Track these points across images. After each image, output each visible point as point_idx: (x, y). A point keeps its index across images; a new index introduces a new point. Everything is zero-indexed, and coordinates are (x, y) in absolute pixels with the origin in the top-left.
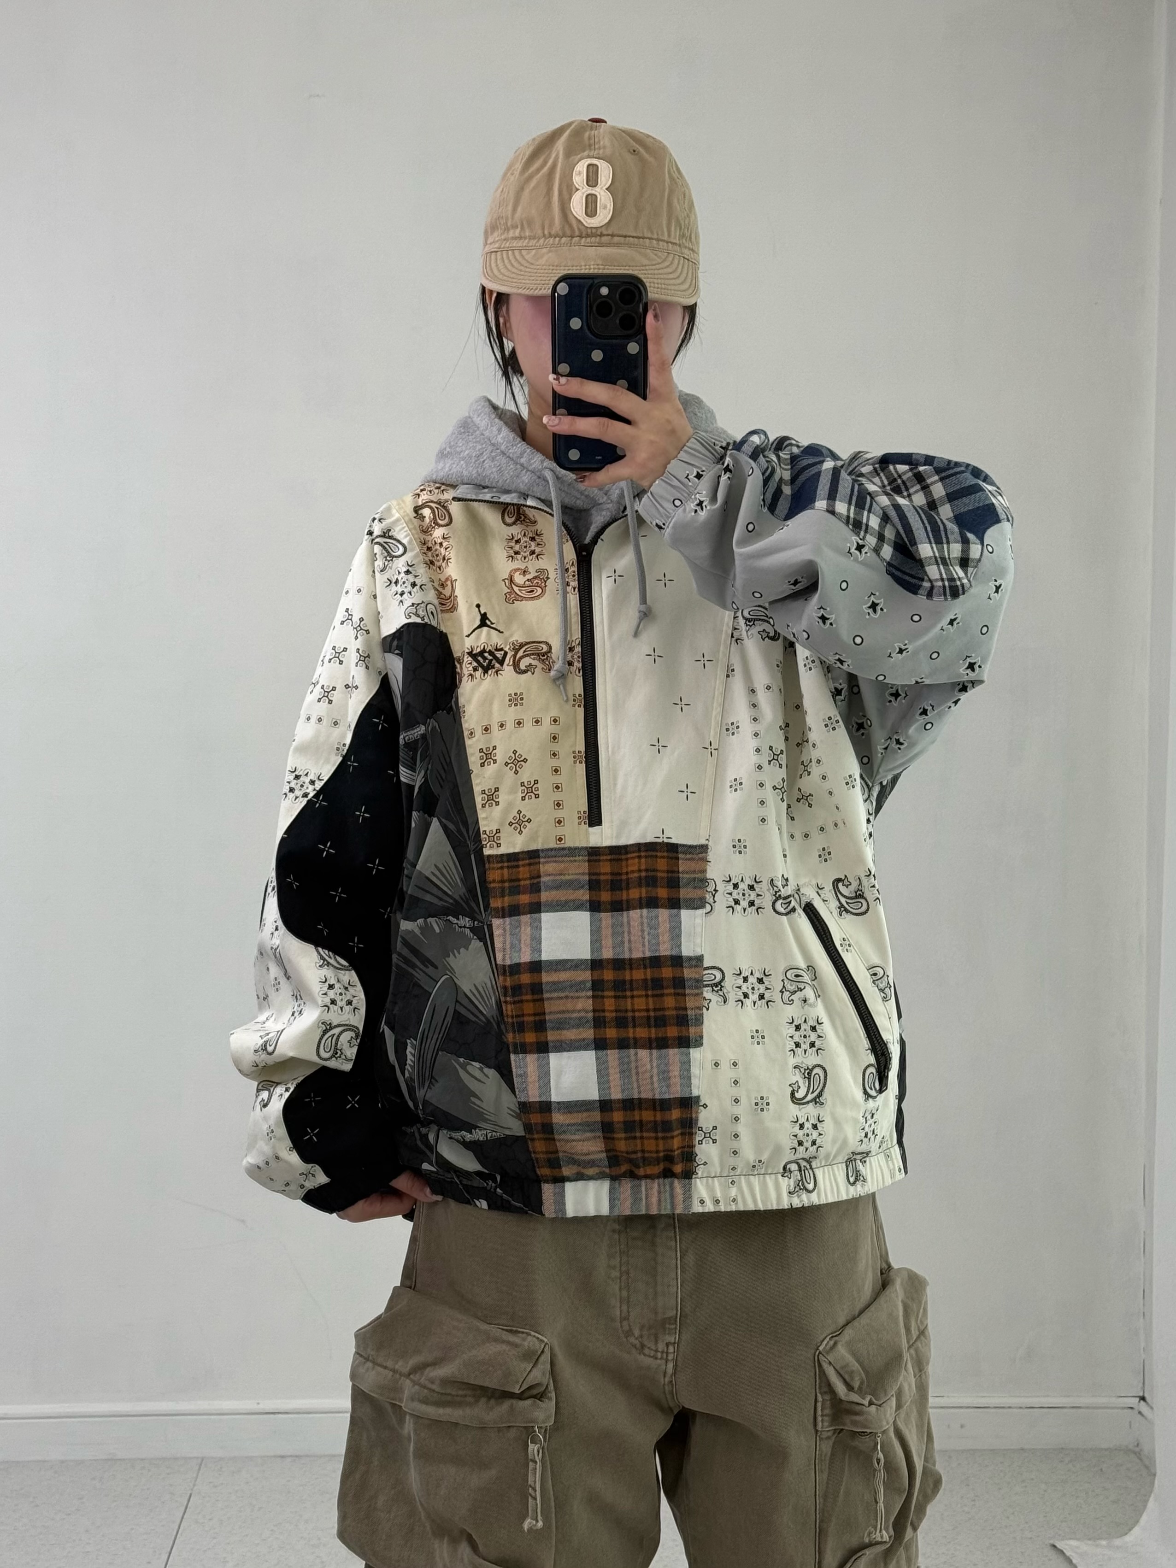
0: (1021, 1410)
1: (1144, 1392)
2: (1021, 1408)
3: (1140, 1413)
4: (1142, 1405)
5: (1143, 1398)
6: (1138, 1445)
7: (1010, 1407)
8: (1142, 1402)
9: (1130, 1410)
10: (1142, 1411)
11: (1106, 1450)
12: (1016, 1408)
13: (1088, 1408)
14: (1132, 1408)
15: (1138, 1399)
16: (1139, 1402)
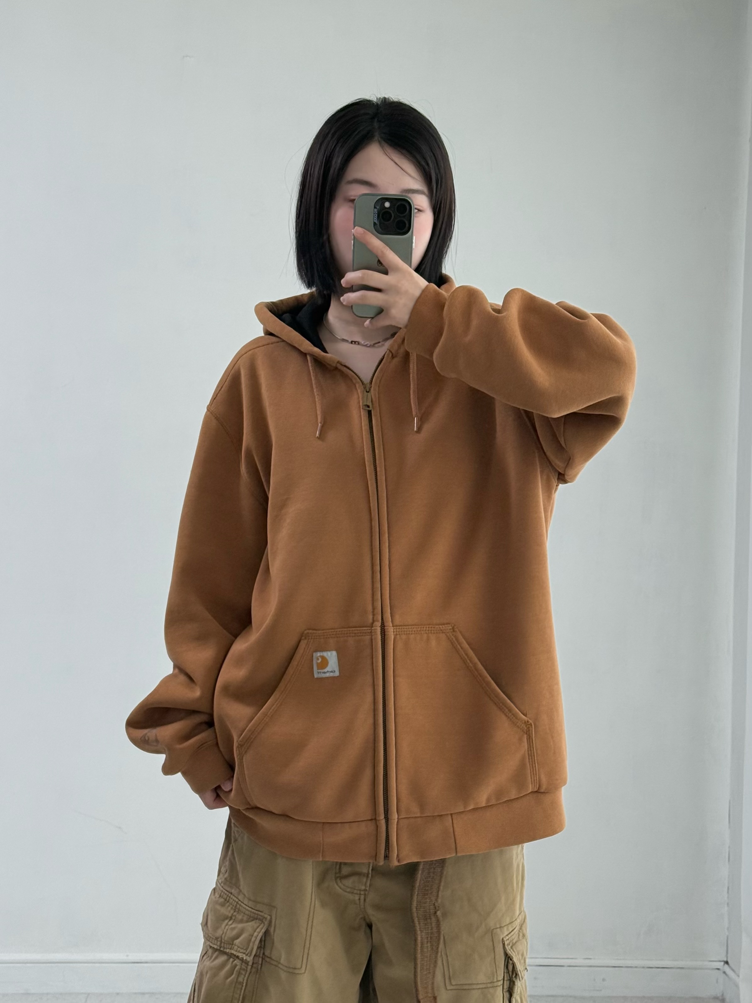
1: (727, 958)
2: (643, 967)
3: (724, 972)
4: (726, 968)
5: (727, 963)
6: (723, 995)
7: (636, 967)
8: (726, 965)
9: (717, 971)
10: (726, 971)
11: (703, 998)
12: (640, 967)
13: (689, 968)
14: (718, 969)
15: (723, 963)
16: (724, 964)
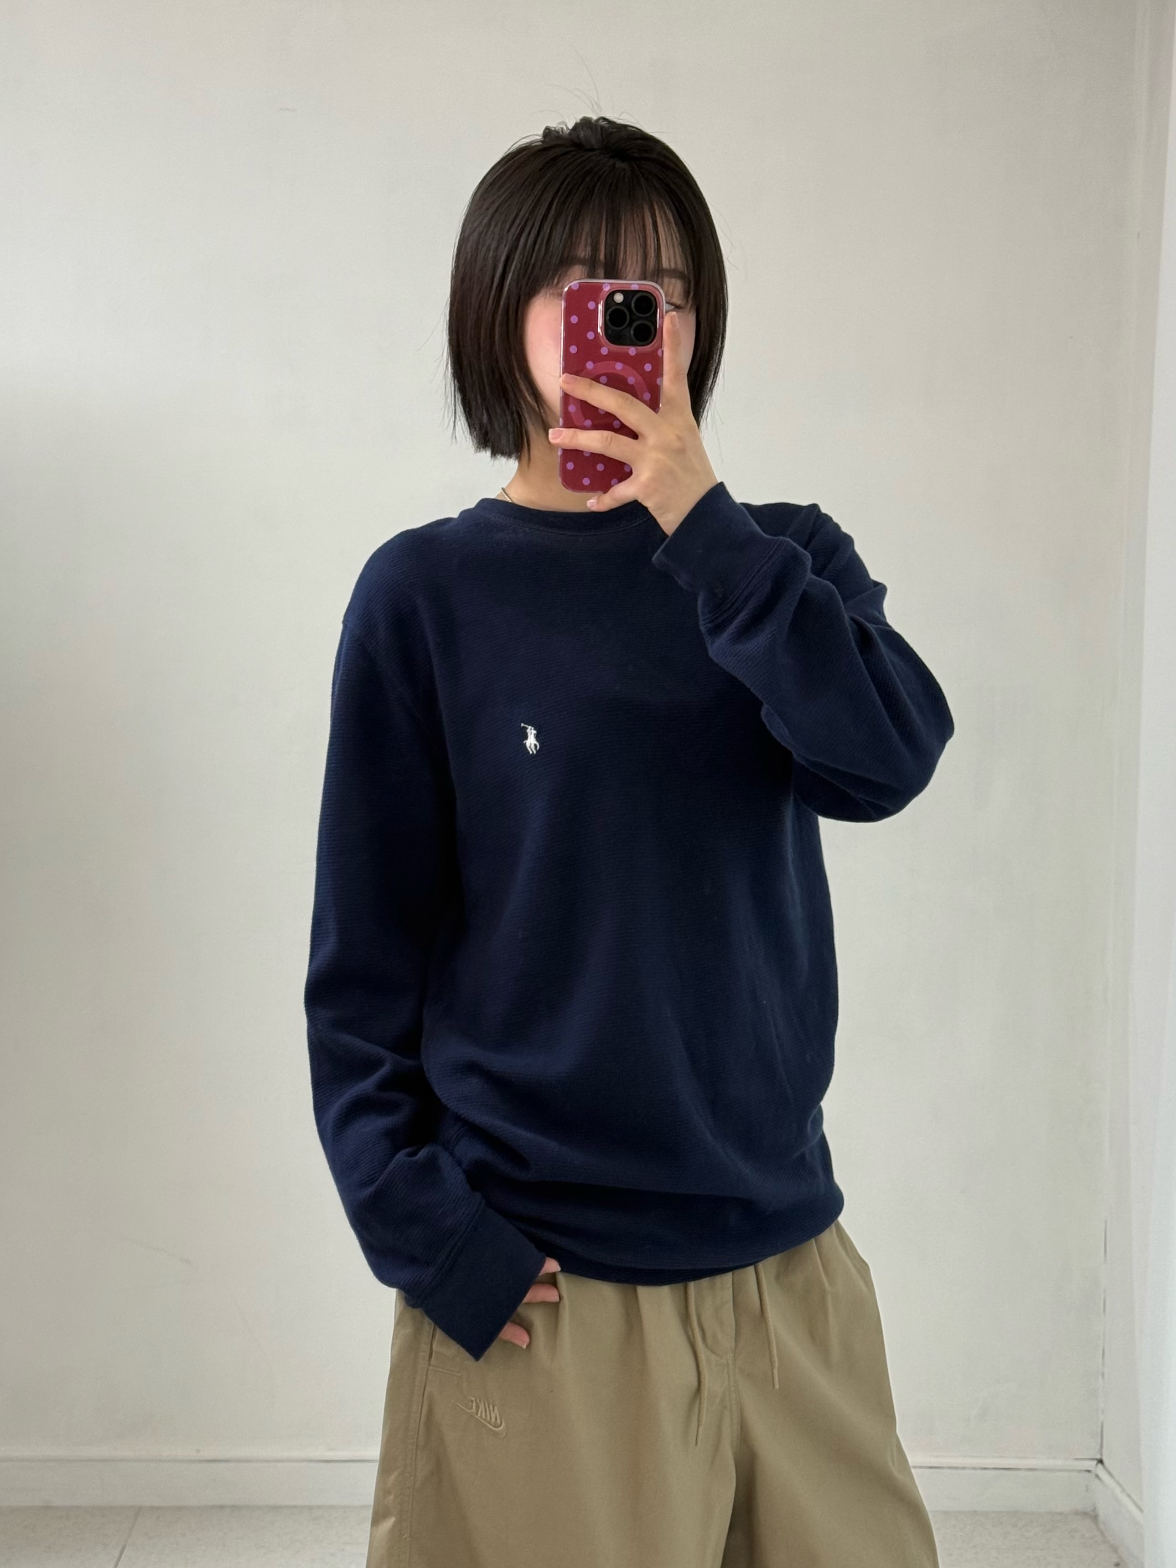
0: (973, 1472)
1: (1101, 1454)
3: (1097, 1476)
4: (1100, 1470)
6: (1094, 1510)
8: (1100, 1465)
9: (1087, 1474)
10: (1098, 1473)
11: (1061, 1514)
12: (970, 1468)
13: (1043, 1470)
14: (1089, 1471)
15: (1095, 1462)
16: (1097, 1464)
